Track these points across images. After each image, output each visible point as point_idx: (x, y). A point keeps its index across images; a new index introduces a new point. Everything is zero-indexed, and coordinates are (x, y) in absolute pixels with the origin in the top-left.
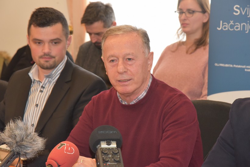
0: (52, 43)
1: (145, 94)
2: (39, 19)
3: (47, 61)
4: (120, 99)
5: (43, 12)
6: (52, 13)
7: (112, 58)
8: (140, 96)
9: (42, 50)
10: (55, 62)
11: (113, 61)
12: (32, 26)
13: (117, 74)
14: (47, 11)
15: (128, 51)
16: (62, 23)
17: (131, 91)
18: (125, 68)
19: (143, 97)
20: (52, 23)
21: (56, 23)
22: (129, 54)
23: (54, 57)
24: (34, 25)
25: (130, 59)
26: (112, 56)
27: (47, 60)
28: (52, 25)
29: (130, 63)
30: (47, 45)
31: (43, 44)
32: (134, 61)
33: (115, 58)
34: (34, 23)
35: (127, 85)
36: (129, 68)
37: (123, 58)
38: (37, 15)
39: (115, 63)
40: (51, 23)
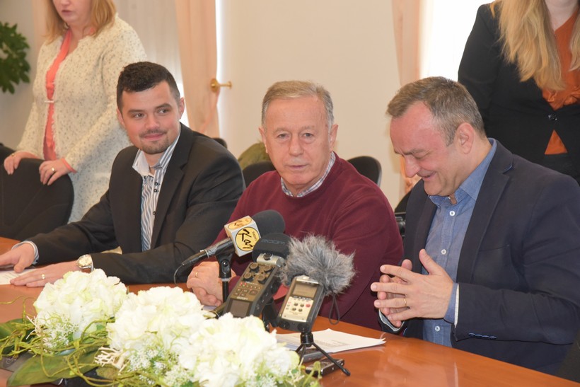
0: (158, 112)
1: (321, 184)
2: (133, 79)
3: (155, 142)
4: (283, 187)
5: (136, 69)
6: (150, 68)
7: (282, 133)
8: (313, 187)
9: (145, 125)
10: (168, 140)
11: (283, 135)
12: (124, 93)
13: (288, 156)
14: (142, 67)
15: (306, 123)
16: (167, 80)
17: (306, 182)
18: (301, 148)
19: (317, 188)
20: (154, 82)
21: (159, 81)
22: (308, 128)
23: (165, 133)
24: (126, 91)
25: (309, 135)
26: (283, 130)
27: (154, 140)
28: (155, 85)
29: (307, 140)
30: (151, 117)
31: (145, 116)
32: (314, 138)
33: (287, 132)
34: (125, 88)
35: (301, 172)
36: (305, 148)
37: (299, 134)
38: (129, 76)
39: (285, 139)
40: (151, 83)
